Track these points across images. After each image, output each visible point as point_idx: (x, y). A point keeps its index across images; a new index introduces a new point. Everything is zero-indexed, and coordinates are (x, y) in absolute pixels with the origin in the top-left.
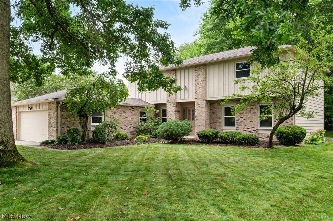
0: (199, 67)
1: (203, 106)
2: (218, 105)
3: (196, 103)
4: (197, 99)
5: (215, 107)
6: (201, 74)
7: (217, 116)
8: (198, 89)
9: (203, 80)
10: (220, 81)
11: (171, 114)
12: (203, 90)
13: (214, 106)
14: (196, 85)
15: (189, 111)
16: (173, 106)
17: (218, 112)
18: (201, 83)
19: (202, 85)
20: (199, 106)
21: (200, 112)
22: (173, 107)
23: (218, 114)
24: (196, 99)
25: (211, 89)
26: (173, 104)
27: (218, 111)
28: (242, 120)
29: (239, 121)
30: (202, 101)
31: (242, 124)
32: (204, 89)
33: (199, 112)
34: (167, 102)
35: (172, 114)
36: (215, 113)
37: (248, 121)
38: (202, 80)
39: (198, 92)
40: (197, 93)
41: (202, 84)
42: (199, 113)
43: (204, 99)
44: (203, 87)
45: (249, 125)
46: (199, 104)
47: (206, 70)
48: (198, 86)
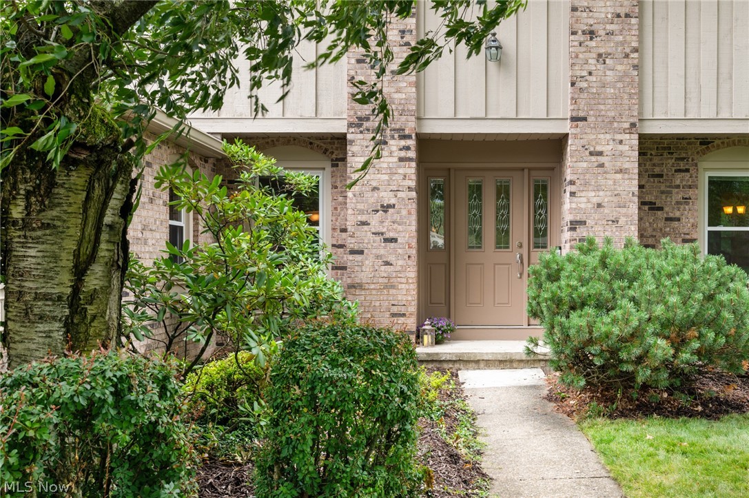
1: (626, 165)
2: (682, 165)
3: (572, 146)
4: (585, 119)
5: (661, 176)
7: (675, 224)
8: (592, 61)
9: (627, 16)
10: (731, 30)
11: (386, 208)
12: (626, 74)
13: (657, 170)
14: (580, 37)
15: (476, 191)
16: (403, 154)
17: (678, 203)
18: (610, 27)
19: (622, 43)
20: (602, 165)
21: (603, 196)
22: (401, 160)
23: (677, 214)
24: (574, 119)
25: (676, 68)
26: (403, 143)
27: (677, 196)
30: (619, 137)
32: (635, 67)
33: (595, 200)
34: (350, 125)
35: (389, 206)
36: (661, 209)
38: (622, 11)
39: (593, 78)
40: (584, 85)
41: (621, 38)
42: (599, 205)
43: (633, 125)
44: (627, 56)
46: (600, 154)
48: (593, 44)
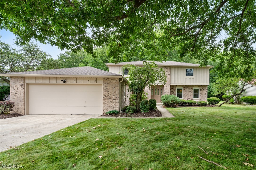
0: (167, 67)
1: (169, 88)
2: (174, 88)
3: (164, 86)
5: (172, 88)
6: (168, 71)
7: (174, 93)
15: (156, 90)
17: (174, 91)
18: (168, 76)
28: (186, 95)
29: (185, 95)
31: (186, 97)
33: (167, 91)
35: (148, 91)
36: (172, 91)
37: (189, 96)
38: (169, 74)
43: (170, 84)
45: (190, 97)
47: (171, 70)
